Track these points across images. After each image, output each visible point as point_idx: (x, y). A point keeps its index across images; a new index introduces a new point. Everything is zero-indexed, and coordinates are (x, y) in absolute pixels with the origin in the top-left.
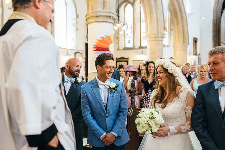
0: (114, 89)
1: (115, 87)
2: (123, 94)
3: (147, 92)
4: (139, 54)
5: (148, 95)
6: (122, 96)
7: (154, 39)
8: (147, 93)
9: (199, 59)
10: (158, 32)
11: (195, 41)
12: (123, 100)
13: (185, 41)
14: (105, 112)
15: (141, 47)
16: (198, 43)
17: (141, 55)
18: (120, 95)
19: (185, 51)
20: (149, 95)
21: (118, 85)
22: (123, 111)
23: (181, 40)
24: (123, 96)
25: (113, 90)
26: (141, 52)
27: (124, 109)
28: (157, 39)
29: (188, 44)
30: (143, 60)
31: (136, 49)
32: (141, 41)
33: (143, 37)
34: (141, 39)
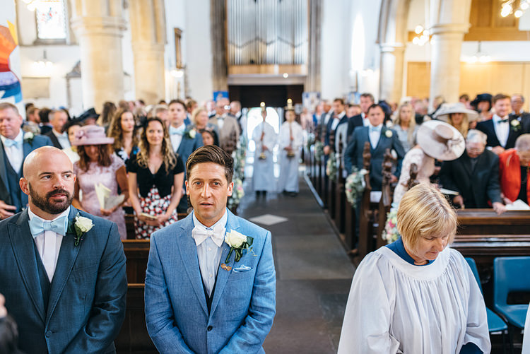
0: (239, 250)
1: (242, 246)
2: (264, 266)
3: (147, 196)
4: (37, 61)
5: (149, 203)
6: (261, 271)
7: (99, 30)
8: (148, 200)
9: (186, 77)
10: (109, 12)
11: (178, 35)
12: (263, 283)
13: (158, 37)
14: (207, 315)
15: (38, 42)
16: (183, 41)
17: (41, 63)
18: (254, 270)
19: (160, 58)
20: (153, 204)
21: (251, 240)
22: (257, 315)
23: (150, 31)
24: (264, 271)
25: (235, 254)
26: (42, 54)
27: (263, 308)
28: (109, 31)
29: (167, 43)
30: (49, 78)
31: (27, 46)
32: (37, 25)
33: (44, 15)
34: (36, 20)
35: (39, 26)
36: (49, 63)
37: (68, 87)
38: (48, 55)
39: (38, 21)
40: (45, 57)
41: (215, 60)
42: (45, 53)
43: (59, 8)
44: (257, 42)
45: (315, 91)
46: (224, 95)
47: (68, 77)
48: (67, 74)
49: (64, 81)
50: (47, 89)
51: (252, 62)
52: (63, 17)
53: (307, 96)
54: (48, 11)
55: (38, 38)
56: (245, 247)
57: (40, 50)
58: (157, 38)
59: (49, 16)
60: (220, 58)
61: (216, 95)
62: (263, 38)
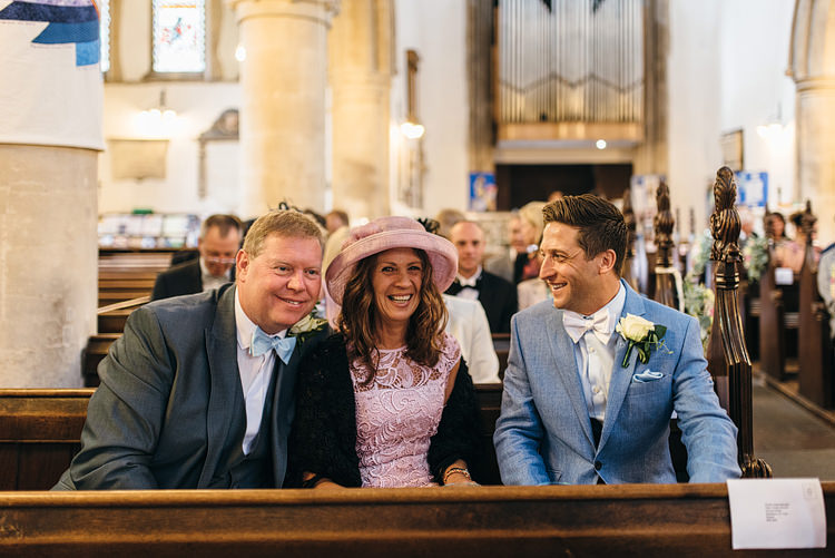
1: (646, 339)
4: (148, 109)
11: (413, 64)
13: (380, 60)
23: (367, 49)
26: (158, 98)
29: (395, 72)
30: (167, 141)
31: (130, 83)
32: (152, 48)
33: (166, 30)
34: (152, 39)
35: (155, 50)
36: (169, 114)
37: (203, 157)
38: (169, 98)
39: (155, 42)
40: (163, 101)
41: (473, 116)
42: (163, 95)
43: (196, 19)
44: (553, 81)
45: (654, 172)
46: (489, 179)
47: (203, 140)
48: (203, 135)
49: (195, 147)
50: (162, 161)
51: (543, 118)
52: (201, 34)
53: (640, 182)
54: (174, 23)
55: (152, 70)
56: (652, 340)
57: (154, 90)
58: (376, 63)
59: (176, 33)
60: (482, 112)
61: (473, 178)
62: (564, 75)
